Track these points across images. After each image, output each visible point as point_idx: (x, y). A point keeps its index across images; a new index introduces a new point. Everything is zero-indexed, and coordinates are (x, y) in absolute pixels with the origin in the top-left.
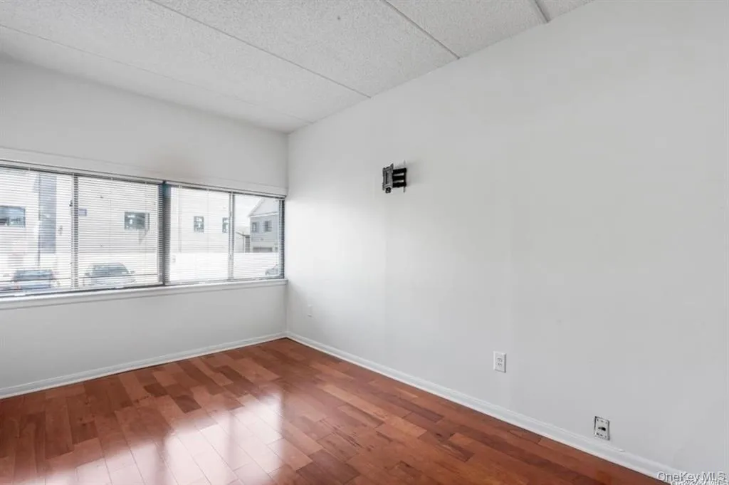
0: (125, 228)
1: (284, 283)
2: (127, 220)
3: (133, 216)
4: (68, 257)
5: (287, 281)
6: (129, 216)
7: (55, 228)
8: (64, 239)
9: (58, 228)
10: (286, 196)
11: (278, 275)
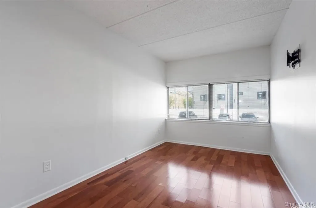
0: (258, 99)
1: (270, 126)
2: (258, 95)
3: (261, 93)
4: (236, 110)
5: (271, 125)
6: (259, 94)
7: (233, 100)
8: (235, 104)
9: (234, 100)
10: (270, 79)
11: (267, 122)
